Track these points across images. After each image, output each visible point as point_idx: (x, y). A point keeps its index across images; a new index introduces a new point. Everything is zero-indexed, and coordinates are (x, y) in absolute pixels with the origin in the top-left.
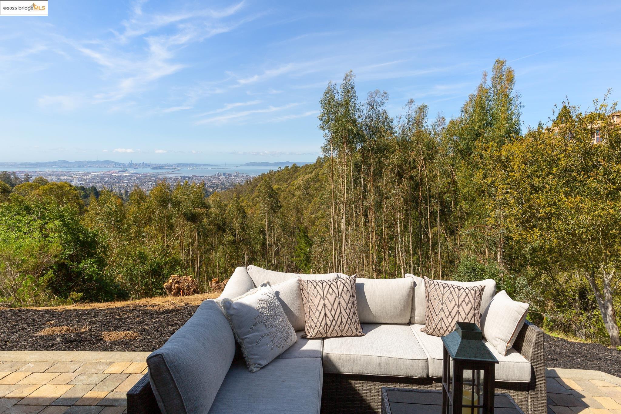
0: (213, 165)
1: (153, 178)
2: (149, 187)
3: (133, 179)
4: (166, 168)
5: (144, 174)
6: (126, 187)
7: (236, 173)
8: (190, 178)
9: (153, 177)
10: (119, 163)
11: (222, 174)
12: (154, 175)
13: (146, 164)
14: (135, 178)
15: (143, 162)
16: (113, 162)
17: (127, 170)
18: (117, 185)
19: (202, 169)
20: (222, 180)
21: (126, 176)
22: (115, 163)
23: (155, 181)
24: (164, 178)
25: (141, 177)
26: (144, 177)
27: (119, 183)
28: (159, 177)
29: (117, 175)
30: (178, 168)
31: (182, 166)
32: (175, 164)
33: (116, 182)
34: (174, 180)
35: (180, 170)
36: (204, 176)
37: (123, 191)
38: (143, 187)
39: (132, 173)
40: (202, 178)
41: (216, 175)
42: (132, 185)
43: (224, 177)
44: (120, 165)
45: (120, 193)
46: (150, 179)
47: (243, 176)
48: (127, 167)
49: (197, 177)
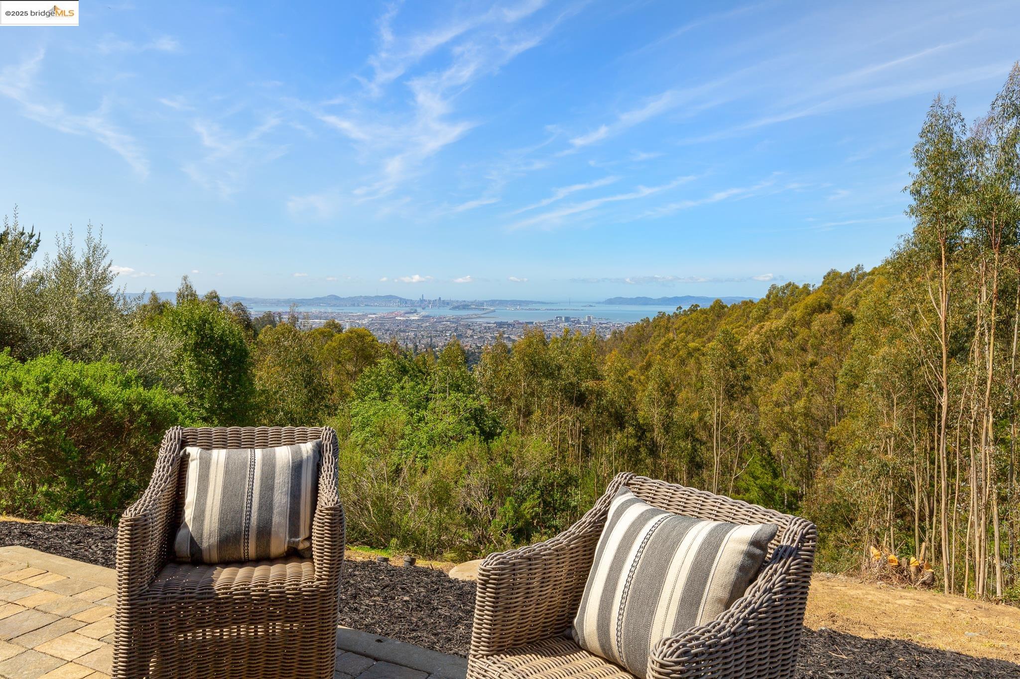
1: (454, 325)
2: (446, 340)
3: (424, 325)
4: (472, 309)
5: (441, 318)
6: (414, 338)
7: (589, 317)
8: (509, 325)
9: (453, 322)
10: (405, 299)
11: (563, 319)
12: (454, 320)
13: (444, 301)
14: (428, 324)
15: (440, 298)
16: (397, 298)
17: (415, 311)
18: (402, 334)
19: (530, 309)
21: (416, 320)
22: (401, 299)
23: (456, 330)
24: (469, 325)
25: (436, 322)
26: (440, 322)
27: (404, 331)
28: (462, 323)
29: (402, 318)
31: (498, 304)
32: (486, 301)
33: (400, 331)
34: (485, 328)
35: (494, 311)
36: (532, 323)
37: (411, 346)
38: (438, 339)
40: (529, 326)
41: (552, 321)
42: (423, 336)
43: (566, 324)
44: (406, 303)
45: (407, 348)
46: (449, 326)
47: (600, 323)
48: (416, 306)
49: (522, 324)
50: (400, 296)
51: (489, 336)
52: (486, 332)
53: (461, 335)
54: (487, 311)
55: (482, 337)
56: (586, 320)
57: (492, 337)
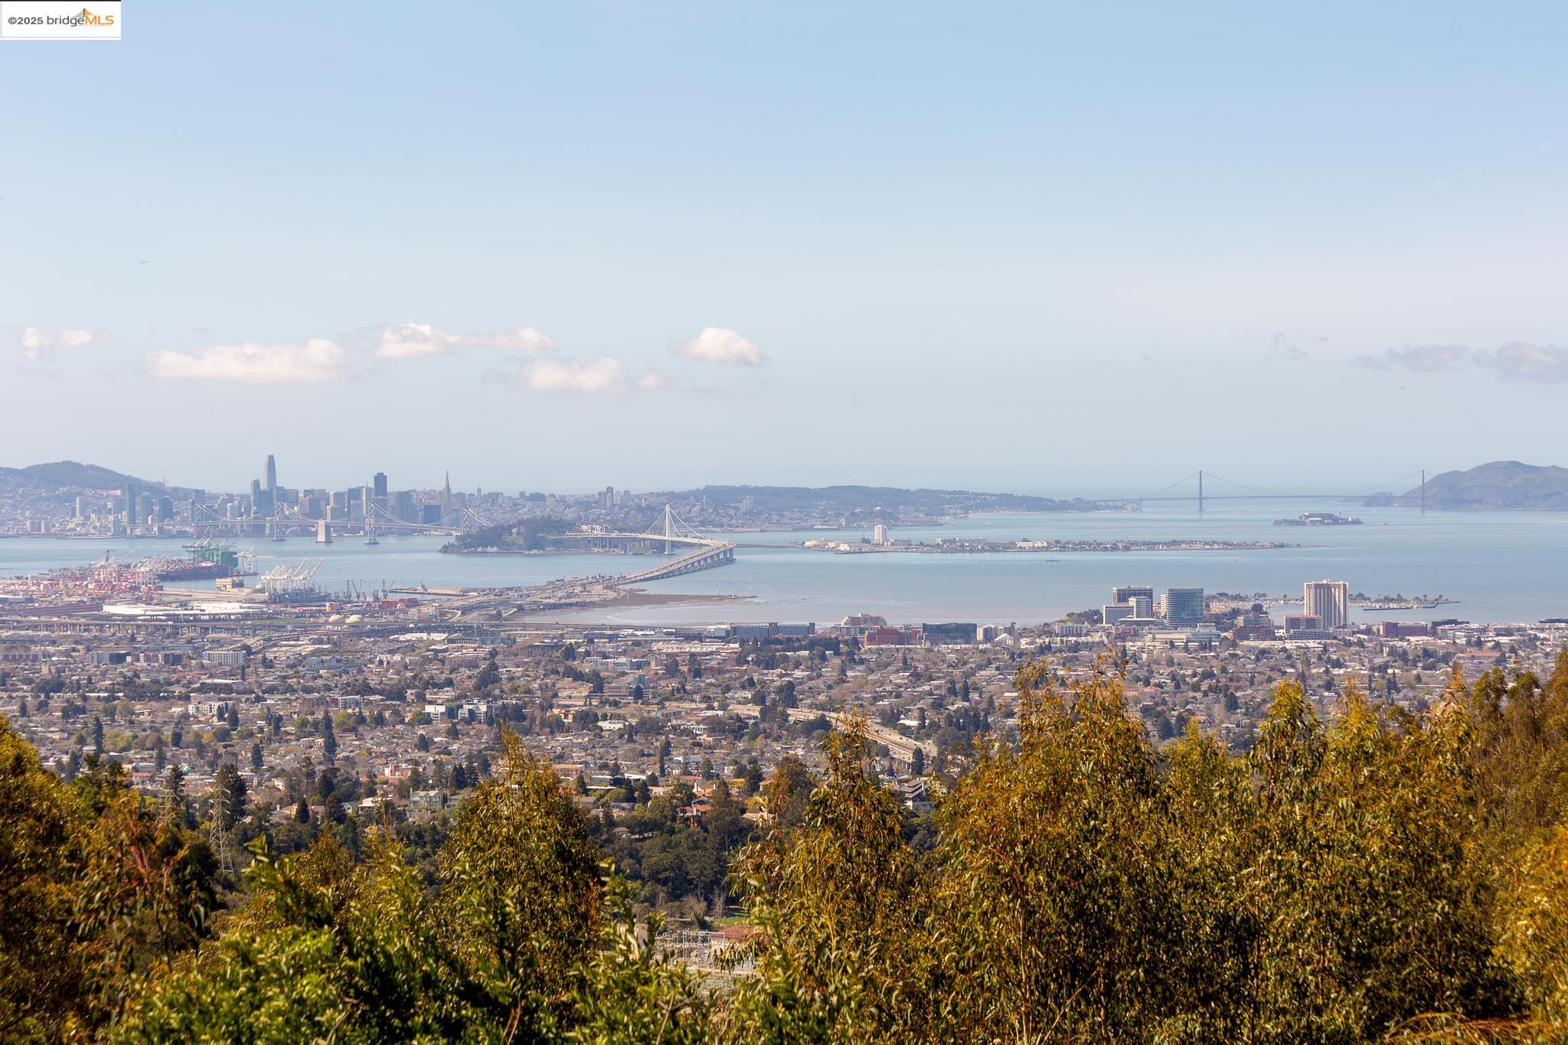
0: (1063, 506)
1: (469, 651)
2: (424, 744)
3: (282, 653)
4: (588, 545)
5: (387, 606)
6: (223, 736)
7: (1323, 592)
8: (822, 646)
9: (467, 632)
10: (157, 489)
11: (1162, 604)
12: (472, 618)
13: (404, 497)
14: (306, 647)
15: (381, 480)
16: (106, 478)
17: (227, 566)
18: (143, 711)
19: (952, 546)
20: (1162, 676)
21: (218, 622)
22: (133, 487)
23: (487, 681)
24: (570, 653)
25: (357, 632)
26: (383, 633)
27: (154, 692)
28: (523, 637)
29: (138, 610)
30: (715, 541)
31: (751, 517)
32: (675, 498)
33: (134, 689)
34: (672, 667)
35: (725, 558)
36: (965, 632)
37: (201, 784)
38: (373, 740)
39: (277, 598)
40: (949, 650)
41: (1093, 617)
42: (276, 722)
43: (1180, 636)
44: (167, 512)
45: (179, 799)
46: (438, 657)
47: (1393, 630)
48: (228, 532)
49: (900, 637)
50: (124, 470)
51: (693, 714)
52: (681, 694)
53: (518, 714)
54: (684, 557)
55: (651, 728)
56: (1306, 611)
57: (715, 727)
